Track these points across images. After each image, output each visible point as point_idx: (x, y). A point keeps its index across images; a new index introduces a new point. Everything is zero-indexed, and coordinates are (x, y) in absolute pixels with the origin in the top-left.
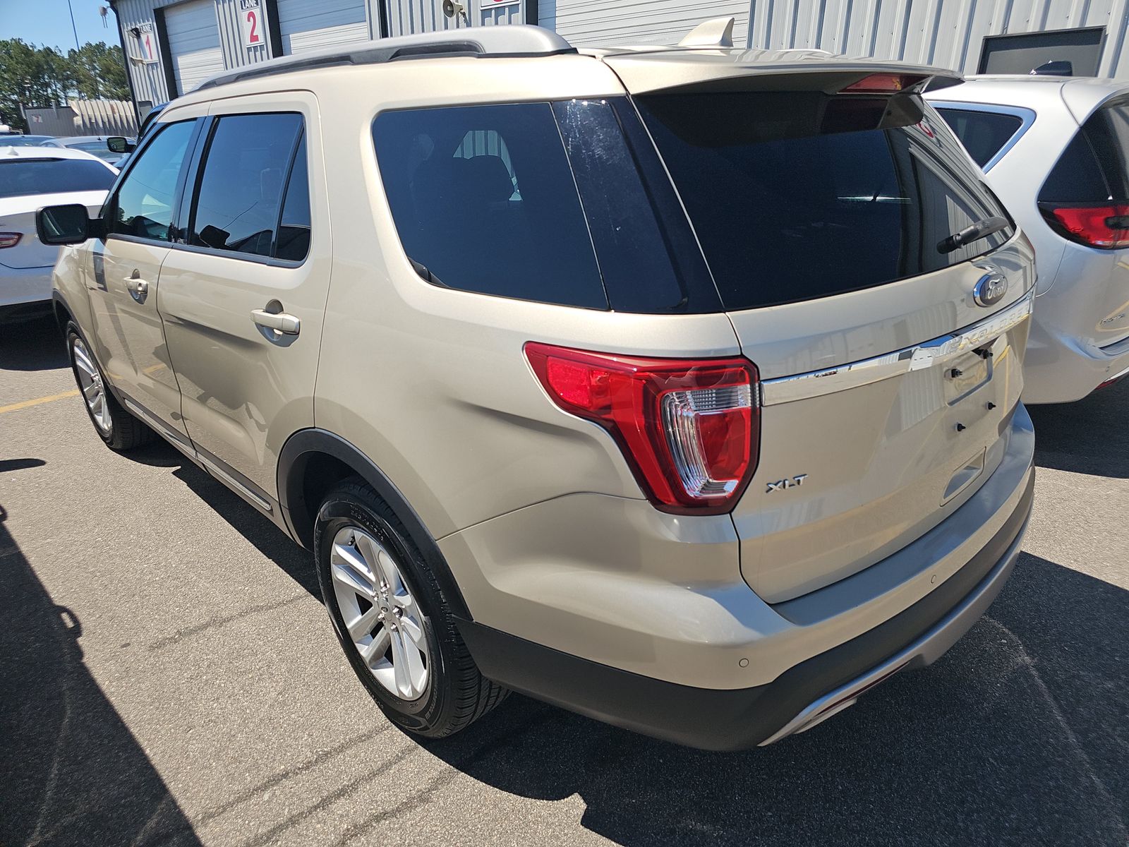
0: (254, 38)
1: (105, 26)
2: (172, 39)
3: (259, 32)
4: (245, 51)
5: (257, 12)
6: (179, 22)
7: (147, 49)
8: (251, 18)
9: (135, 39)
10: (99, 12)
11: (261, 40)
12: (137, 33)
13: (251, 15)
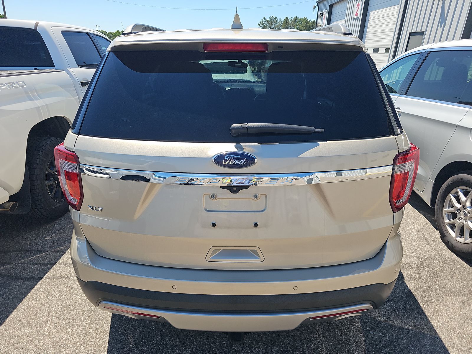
0: (357, 14)
1: (314, 12)
2: (332, 16)
3: (359, 12)
4: (352, 19)
5: (360, 3)
6: (337, 10)
7: (323, 20)
8: (358, 6)
9: (321, 17)
10: (313, 7)
11: (359, 15)
12: (322, 14)
13: (359, 5)
